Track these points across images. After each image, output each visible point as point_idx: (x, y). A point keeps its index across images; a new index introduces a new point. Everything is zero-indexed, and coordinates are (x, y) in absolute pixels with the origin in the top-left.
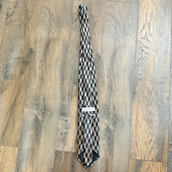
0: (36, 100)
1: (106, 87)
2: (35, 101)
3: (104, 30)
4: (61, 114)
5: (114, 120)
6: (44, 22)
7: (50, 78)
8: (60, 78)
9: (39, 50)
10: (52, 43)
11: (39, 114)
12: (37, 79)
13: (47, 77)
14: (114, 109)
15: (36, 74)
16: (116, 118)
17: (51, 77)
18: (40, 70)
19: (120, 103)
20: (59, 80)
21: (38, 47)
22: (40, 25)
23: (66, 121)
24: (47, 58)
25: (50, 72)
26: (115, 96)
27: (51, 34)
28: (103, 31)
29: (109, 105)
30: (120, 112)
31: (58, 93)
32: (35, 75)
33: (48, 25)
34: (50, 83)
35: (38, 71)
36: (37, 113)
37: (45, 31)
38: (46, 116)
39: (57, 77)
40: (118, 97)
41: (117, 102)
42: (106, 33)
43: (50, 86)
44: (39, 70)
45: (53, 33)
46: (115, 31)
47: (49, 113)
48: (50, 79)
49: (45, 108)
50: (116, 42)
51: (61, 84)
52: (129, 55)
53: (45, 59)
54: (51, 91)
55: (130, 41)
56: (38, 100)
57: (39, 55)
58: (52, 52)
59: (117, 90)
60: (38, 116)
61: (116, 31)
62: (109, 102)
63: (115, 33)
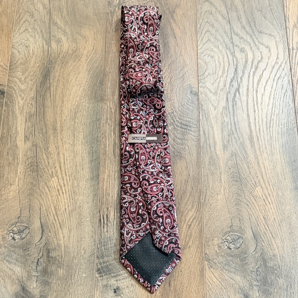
0: (20, 232)
1: (224, 177)
2: (16, 237)
3: (198, 26)
4: (98, 270)
5: (263, 274)
6: (32, 16)
7: (60, 164)
8: (87, 160)
9: (23, 87)
10: (57, 67)
11: (29, 277)
12: (21, 168)
13: (51, 161)
14: (257, 240)
15: (15, 157)
16: (266, 266)
17: (62, 161)
18: (29, 144)
19: (272, 219)
20: (87, 166)
21: (20, 80)
22: (22, 22)
23: (115, 292)
24: (47, 109)
25: (57, 148)
26: (253, 200)
27: (54, 45)
28: (196, 29)
29: (241, 230)
30: (275, 246)
31: (86, 206)
32: (14, 159)
33: (44, 22)
34: (60, 176)
35: (22, 146)
36: (25, 275)
37: (37, 36)
38: (54, 281)
39: (78, 159)
40: (262, 203)
41: (262, 219)
42: (204, 32)
43: (61, 187)
44: (25, 142)
45: (59, 41)
46: (227, 28)
47: (61, 272)
48: (58, 168)
49: (48, 257)
50: (233, 54)
51: (92, 179)
52: (275, 84)
53: (40, 113)
54: (64, 202)
55: (272, 51)
56: (27, 231)
57: (21, 102)
58: (59, 91)
59: (257, 181)
60: (28, 284)
61: (231, 28)
62: (238, 219)
63: (229, 32)
